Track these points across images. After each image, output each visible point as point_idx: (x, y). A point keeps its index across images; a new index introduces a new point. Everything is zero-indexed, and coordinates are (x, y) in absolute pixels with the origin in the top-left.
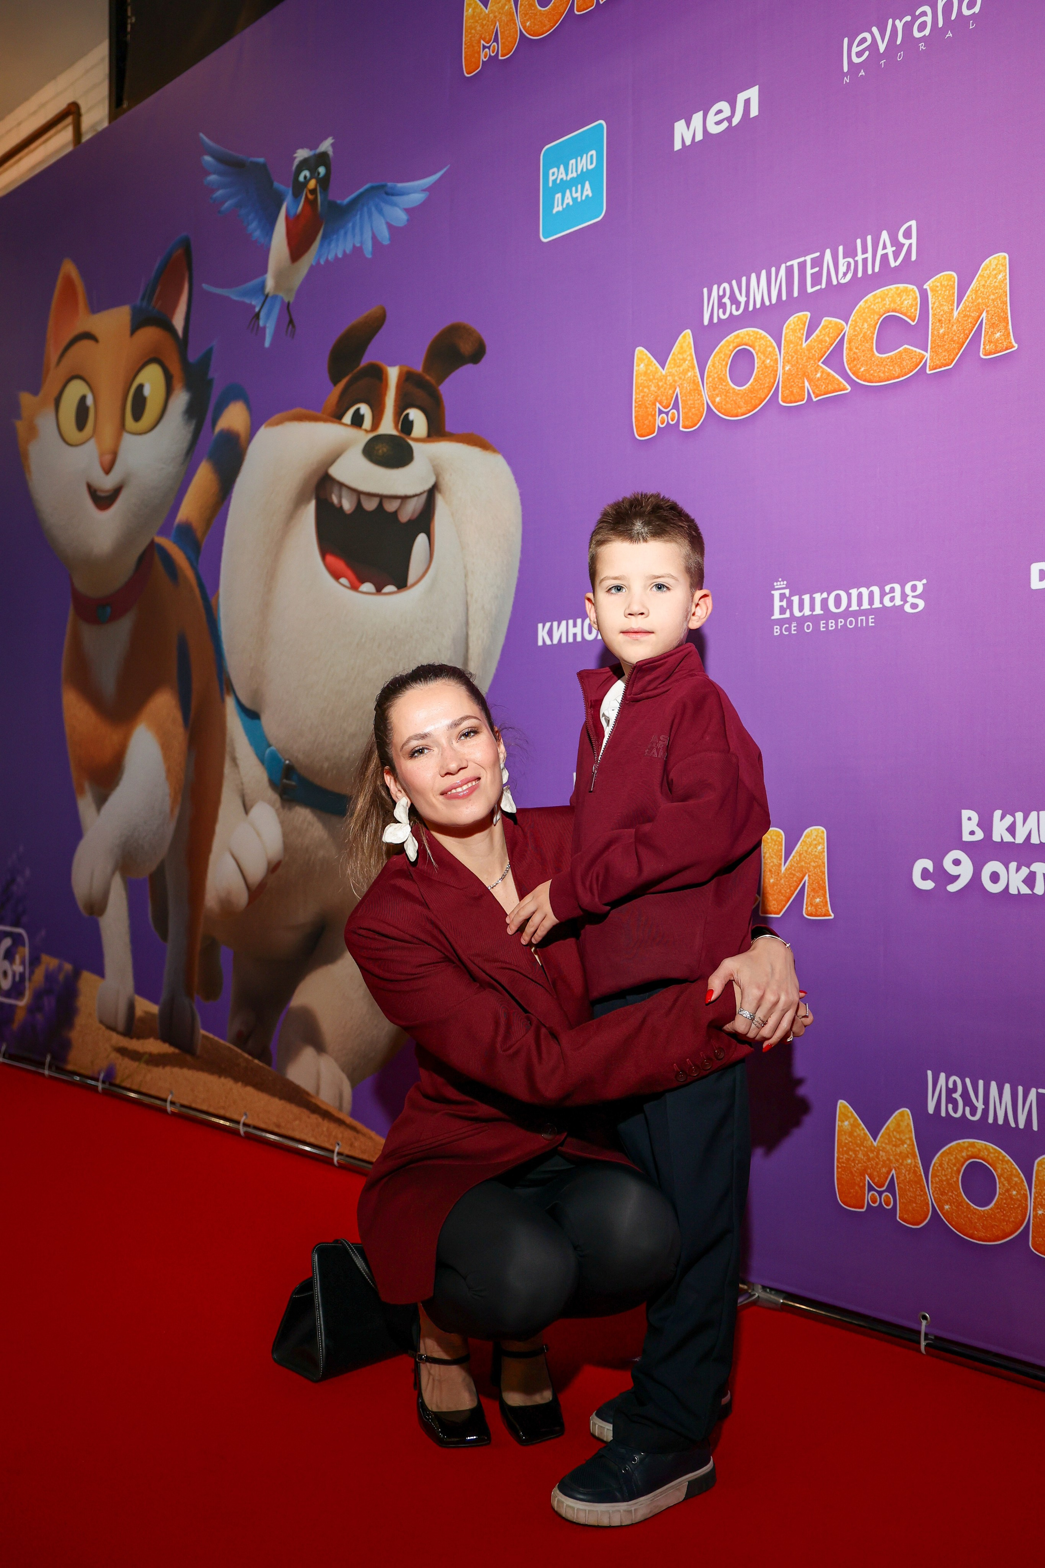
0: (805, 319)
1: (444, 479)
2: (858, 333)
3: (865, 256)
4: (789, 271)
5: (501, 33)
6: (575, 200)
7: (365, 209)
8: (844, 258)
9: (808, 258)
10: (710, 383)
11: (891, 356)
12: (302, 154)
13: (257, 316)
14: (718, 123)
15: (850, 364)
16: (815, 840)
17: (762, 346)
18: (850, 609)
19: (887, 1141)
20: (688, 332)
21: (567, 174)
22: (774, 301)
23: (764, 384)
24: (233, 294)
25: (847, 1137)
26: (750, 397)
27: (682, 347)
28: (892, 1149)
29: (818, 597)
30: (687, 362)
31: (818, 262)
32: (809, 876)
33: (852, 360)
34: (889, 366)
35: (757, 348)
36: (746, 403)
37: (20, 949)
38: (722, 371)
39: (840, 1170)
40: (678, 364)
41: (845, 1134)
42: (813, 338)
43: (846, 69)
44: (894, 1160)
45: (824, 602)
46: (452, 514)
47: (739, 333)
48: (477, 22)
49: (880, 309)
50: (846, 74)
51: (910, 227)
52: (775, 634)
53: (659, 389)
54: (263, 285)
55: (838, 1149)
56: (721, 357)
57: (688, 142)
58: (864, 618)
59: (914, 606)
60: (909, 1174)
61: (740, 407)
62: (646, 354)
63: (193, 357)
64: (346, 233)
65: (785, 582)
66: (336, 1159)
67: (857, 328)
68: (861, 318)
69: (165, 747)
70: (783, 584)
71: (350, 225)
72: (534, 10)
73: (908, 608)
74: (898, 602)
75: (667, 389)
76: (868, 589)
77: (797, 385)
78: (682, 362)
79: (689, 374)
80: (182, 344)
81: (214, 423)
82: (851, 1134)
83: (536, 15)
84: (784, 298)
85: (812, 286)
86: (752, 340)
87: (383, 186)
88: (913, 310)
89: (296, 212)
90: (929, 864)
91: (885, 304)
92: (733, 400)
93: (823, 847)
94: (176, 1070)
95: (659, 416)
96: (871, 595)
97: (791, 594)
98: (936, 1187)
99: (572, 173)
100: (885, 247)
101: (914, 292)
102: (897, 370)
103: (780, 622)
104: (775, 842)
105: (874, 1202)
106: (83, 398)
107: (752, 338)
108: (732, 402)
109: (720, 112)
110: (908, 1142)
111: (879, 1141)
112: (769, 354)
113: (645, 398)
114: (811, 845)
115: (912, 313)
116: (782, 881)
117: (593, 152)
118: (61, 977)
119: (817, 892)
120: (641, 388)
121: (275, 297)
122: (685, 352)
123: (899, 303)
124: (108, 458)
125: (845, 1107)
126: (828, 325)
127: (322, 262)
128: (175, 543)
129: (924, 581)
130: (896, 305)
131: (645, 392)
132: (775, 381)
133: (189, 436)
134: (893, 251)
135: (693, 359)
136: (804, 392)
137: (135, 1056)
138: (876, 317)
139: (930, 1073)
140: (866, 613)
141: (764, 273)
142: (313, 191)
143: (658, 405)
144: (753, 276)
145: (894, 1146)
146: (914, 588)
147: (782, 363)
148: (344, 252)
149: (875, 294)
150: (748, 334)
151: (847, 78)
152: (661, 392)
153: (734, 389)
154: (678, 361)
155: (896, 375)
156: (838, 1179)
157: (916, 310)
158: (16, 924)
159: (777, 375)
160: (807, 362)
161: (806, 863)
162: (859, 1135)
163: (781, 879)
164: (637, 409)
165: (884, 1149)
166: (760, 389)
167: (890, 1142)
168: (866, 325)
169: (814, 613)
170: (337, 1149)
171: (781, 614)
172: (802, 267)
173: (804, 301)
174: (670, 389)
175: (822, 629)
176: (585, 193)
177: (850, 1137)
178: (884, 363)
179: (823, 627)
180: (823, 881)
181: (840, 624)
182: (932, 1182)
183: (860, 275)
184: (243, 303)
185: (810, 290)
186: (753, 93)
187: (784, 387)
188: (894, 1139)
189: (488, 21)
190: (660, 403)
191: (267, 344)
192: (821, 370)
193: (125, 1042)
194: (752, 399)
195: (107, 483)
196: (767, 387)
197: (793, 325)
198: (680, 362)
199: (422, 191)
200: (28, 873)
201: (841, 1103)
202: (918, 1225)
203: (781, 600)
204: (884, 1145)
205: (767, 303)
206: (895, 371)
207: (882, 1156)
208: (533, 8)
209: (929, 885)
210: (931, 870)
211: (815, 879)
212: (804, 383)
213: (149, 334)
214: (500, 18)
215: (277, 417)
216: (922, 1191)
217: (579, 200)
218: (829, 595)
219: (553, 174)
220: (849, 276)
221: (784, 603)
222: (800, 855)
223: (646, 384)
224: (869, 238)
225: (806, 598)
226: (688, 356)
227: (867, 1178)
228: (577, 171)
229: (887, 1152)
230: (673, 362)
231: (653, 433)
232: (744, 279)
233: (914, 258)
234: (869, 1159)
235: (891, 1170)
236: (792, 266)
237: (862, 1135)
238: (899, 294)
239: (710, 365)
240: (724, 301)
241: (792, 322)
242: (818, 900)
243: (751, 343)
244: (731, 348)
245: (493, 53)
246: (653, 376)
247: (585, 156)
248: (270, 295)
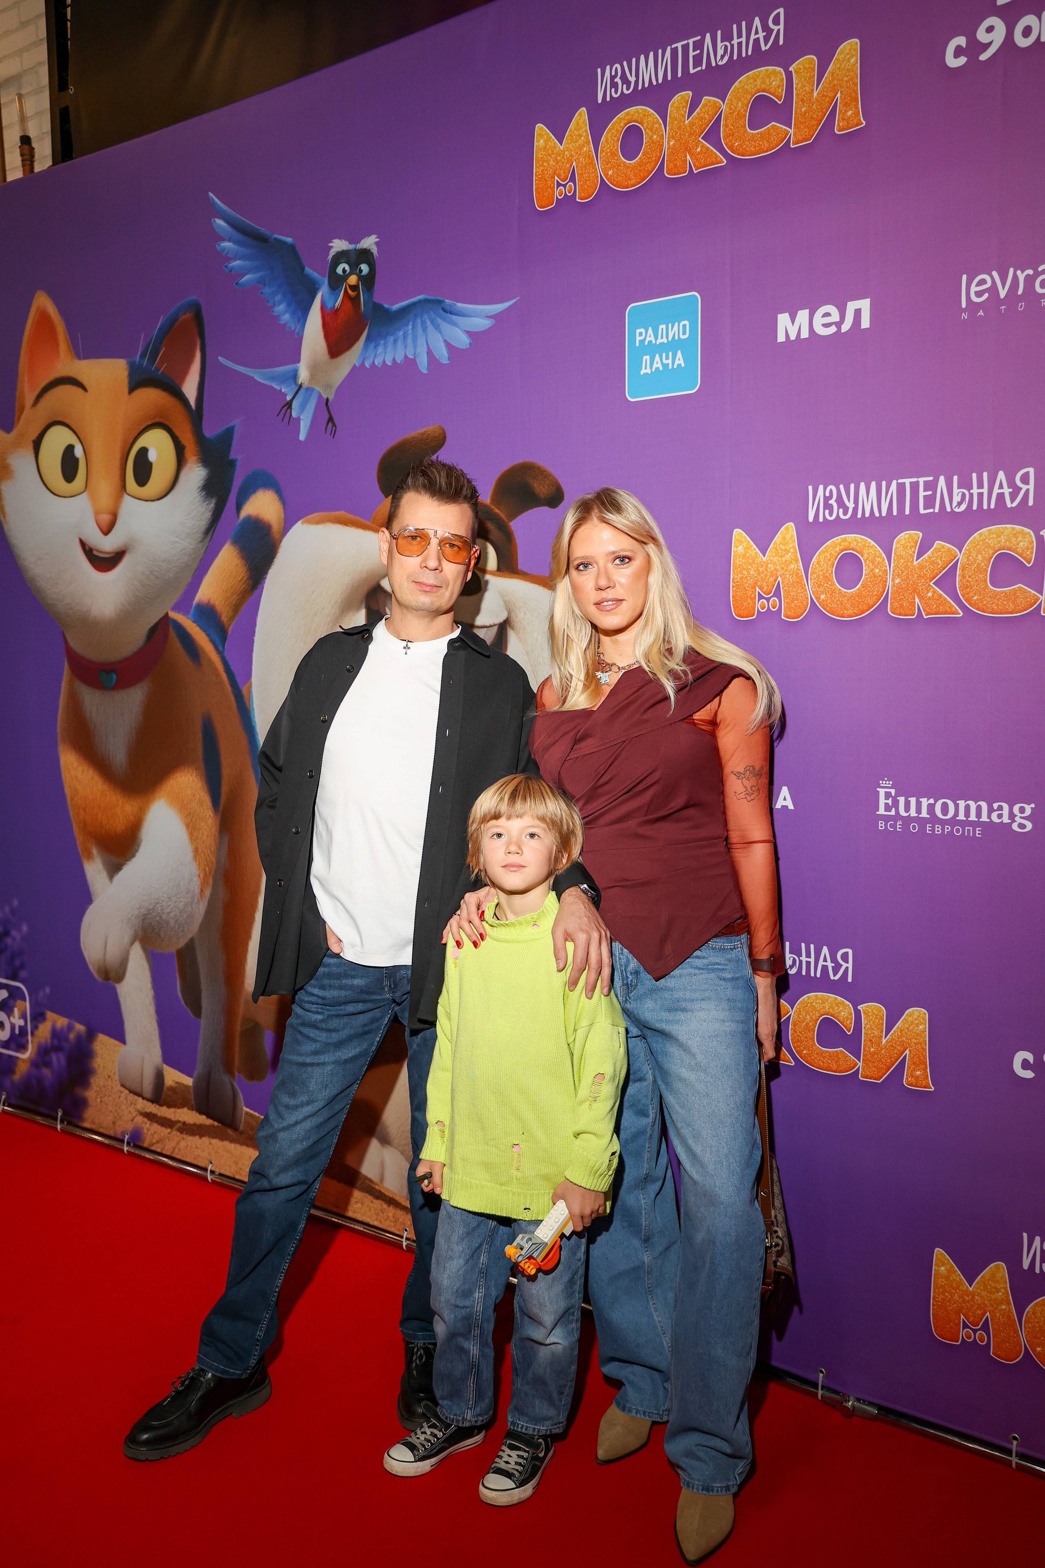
0: (916, 538)
1: (517, 617)
2: (972, 563)
3: (980, 491)
4: (901, 488)
5: (580, 175)
6: (665, 366)
7: (419, 321)
8: (958, 488)
9: (921, 480)
10: (815, 579)
11: (1005, 592)
12: (339, 245)
13: (289, 404)
14: (826, 325)
15: (963, 590)
16: (916, 1019)
17: (871, 554)
18: (957, 818)
19: (982, 1288)
20: (791, 525)
21: (656, 339)
22: (884, 514)
23: (873, 591)
24: (258, 375)
25: (943, 1280)
26: (857, 601)
27: (784, 538)
28: (987, 1296)
29: (925, 802)
30: (790, 554)
31: (931, 486)
32: (910, 1050)
33: (965, 587)
34: (1003, 600)
35: (865, 556)
36: (852, 605)
37: (19, 1002)
38: (827, 570)
39: (935, 1307)
40: (780, 554)
41: (942, 1278)
42: (925, 558)
43: (964, 305)
44: (988, 1304)
45: (931, 808)
46: (527, 654)
47: (846, 537)
48: (550, 155)
49: (994, 544)
50: (965, 310)
51: (1027, 473)
52: (880, 828)
53: (759, 574)
54: (295, 375)
55: (934, 1289)
56: (827, 556)
57: (793, 337)
58: (971, 828)
59: (1021, 826)
60: (1003, 1318)
61: (847, 610)
62: (745, 538)
63: (211, 431)
64: (395, 341)
65: (891, 783)
66: (404, 1244)
67: (971, 558)
68: (975, 549)
69: (192, 828)
70: (889, 784)
71: (401, 333)
72: (617, 160)
73: (1015, 827)
74: (1006, 819)
75: (768, 576)
76: (976, 803)
77: (907, 600)
78: (784, 553)
79: (792, 566)
80: (196, 416)
81: (239, 507)
82: (947, 1278)
83: (619, 165)
84: (895, 513)
85: (924, 510)
86: (860, 547)
87: (440, 302)
88: (1028, 553)
89: (334, 307)
90: (1030, 1057)
91: (999, 542)
92: (839, 601)
93: (924, 1027)
94: (216, 1142)
95: (758, 602)
96: (979, 810)
97: (897, 795)
98: (1028, 1332)
99: (662, 338)
100: (1001, 487)
101: (1031, 536)
102: (1011, 606)
103: (886, 819)
104: (876, 1016)
105: (969, 1338)
106: (70, 449)
107: (860, 545)
108: (839, 602)
109: (827, 315)
110: (1003, 1291)
111: (974, 1287)
112: (878, 564)
113: (743, 580)
114: (912, 1023)
115: (1028, 555)
116: (883, 1051)
117: (686, 322)
118: (72, 1036)
119: (918, 1065)
120: (739, 569)
121: (310, 390)
122: (787, 543)
123: (1015, 543)
124: (105, 518)
125: (942, 1254)
126: (940, 549)
127: (367, 365)
128: (194, 622)
129: (1033, 805)
130: (1011, 545)
131: (744, 574)
132: (884, 591)
133: (208, 515)
134: (1010, 492)
135: (796, 552)
136: (915, 608)
137: (166, 1123)
138: (991, 552)
139: (1025, 1235)
140: (974, 824)
141: (873, 485)
142: (354, 288)
143: (758, 589)
144: (862, 486)
145: (988, 1292)
146: (1022, 810)
147: (891, 576)
148: (394, 359)
149: (991, 529)
150: (857, 541)
151: (965, 314)
152: (762, 578)
153: (840, 589)
154: (780, 551)
155: (1010, 611)
156: (933, 1314)
157: (1032, 553)
158: (14, 978)
159: (886, 586)
160: (918, 579)
161: (907, 1039)
162: (955, 1280)
163: (881, 1050)
164: (735, 589)
165: (979, 1294)
166: (868, 595)
167: (985, 1289)
168: (980, 557)
169: (920, 816)
170: (405, 1235)
171: (886, 811)
172: (915, 487)
173: (914, 521)
174: (770, 576)
175: (928, 832)
176: (677, 362)
177: (946, 1280)
178: (998, 597)
179: (929, 830)
180: (923, 1057)
181: (946, 830)
182: (1025, 1326)
183: (975, 507)
184: (272, 387)
185: (922, 511)
186: (865, 305)
187: (893, 598)
188: (989, 1287)
189: (563, 158)
190: (760, 588)
191: (302, 437)
192: (932, 590)
193: (153, 1108)
194: (859, 603)
195: (107, 544)
196: (875, 595)
197: (904, 542)
198: (782, 553)
199: (486, 317)
200: (25, 928)
201: (938, 1251)
202: (1011, 1361)
203: (887, 798)
204: (979, 1291)
205: (877, 515)
206: (1009, 606)
207: (977, 1300)
208: (616, 158)
209: (1029, 1074)
210: (1032, 1062)
211: (916, 1054)
212: (914, 599)
213: (151, 396)
214: (577, 158)
215: (316, 514)
216: (1015, 1333)
217: (670, 367)
218: (936, 802)
219: (641, 334)
220: (963, 507)
221: (890, 802)
222: (901, 1031)
223: (745, 567)
224: (985, 475)
225: (913, 800)
226: (790, 548)
227: (962, 1317)
228: (667, 337)
229: (982, 1297)
230: (774, 550)
231: (753, 615)
232: (852, 486)
233: (1031, 503)
234: (964, 1301)
235: (986, 1313)
236: (904, 483)
237: (958, 1280)
238: (1015, 534)
239: (814, 562)
240: (830, 502)
241: (902, 538)
242: (918, 1073)
243: (858, 550)
244: (837, 549)
245: (569, 193)
246: (752, 559)
247: (677, 324)
248: (304, 386)
